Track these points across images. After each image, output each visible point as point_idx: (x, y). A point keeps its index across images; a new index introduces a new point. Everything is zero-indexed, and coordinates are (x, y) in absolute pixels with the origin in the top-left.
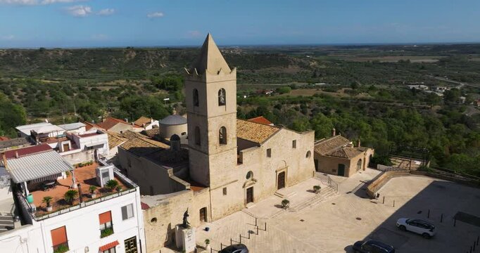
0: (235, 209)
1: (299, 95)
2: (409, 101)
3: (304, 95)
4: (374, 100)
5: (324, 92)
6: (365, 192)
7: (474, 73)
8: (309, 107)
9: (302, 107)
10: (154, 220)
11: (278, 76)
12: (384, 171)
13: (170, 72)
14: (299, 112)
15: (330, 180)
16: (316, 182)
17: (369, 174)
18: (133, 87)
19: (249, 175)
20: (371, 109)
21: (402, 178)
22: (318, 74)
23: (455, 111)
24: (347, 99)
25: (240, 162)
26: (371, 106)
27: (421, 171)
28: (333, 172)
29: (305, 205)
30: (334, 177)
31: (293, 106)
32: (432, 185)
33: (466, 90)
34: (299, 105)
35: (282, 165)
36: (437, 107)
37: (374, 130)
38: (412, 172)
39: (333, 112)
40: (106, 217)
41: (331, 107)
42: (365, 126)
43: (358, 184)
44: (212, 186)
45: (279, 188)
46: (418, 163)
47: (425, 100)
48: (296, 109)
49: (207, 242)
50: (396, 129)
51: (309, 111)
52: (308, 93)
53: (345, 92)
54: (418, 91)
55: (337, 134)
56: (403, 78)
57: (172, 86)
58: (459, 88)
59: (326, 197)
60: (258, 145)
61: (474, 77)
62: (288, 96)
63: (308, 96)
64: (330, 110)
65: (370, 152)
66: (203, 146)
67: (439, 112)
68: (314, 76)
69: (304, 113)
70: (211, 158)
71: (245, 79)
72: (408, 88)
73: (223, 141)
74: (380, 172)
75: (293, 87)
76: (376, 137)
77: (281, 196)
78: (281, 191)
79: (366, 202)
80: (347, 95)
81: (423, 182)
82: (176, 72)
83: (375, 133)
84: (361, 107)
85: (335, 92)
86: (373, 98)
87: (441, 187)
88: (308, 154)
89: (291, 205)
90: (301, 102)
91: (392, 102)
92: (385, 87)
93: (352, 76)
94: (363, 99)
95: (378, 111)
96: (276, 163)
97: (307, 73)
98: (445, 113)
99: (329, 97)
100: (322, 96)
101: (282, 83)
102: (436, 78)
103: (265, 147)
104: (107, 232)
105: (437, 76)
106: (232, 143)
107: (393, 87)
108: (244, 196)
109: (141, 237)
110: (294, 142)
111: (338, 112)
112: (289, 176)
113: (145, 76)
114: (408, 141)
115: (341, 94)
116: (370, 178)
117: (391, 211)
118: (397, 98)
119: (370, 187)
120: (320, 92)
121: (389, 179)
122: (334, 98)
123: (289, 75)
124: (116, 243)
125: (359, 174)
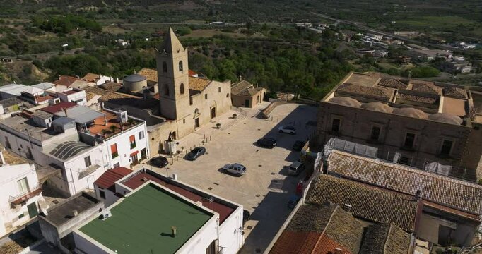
0: (190, 132)
1: (200, 36)
2: (296, 40)
3: (204, 36)
4: (267, 40)
5: (222, 33)
6: (262, 115)
7: (348, 10)
8: (210, 49)
9: (204, 49)
10: (153, 139)
11: (174, 13)
12: (272, 102)
13: (49, 9)
14: (201, 54)
15: (241, 110)
16: (234, 113)
17: (264, 105)
18: (12, 30)
19: (196, 110)
20: (264, 48)
21: (283, 106)
22: (214, 11)
23: (331, 48)
24: (244, 39)
25: (191, 103)
26: (264, 46)
27: (294, 100)
28: (242, 106)
29: (229, 126)
30: (244, 109)
31: (196, 48)
32: (298, 108)
33: (341, 26)
34: (201, 47)
35: (213, 103)
36: (317, 45)
37: (266, 69)
38: (288, 102)
39: (232, 52)
40: (132, 138)
41: (229, 47)
42: (260, 66)
43: (257, 112)
44: (178, 118)
45: (212, 118)
46: (293, 95)
47: (308, 39)
48: (199, 51)
49: (183, 148)
50: (285, 66)
51: (211, 53)
52: (208, 34)
53: (242, 32)
54: (303, 28)
55: (243, 79)
56: (291, 16)
57: (60, 28)
58: (335, 25)
59: (241, 121)
60: (200, 92)
61: (348, 14)
62: (190, 38)
63: (208, 37)
64: (229, 50)
65: (264, 91)
66: (171, 96)
67: (318, 49)
68: (211, 14)
69: (206, 54)
70: (177, 102)
71: (139, 17)
72: (295, 26)
73: (182, 91)
74: (269, 103)
75: (193, 28)
76: (269, 75)
77: (214, 122)
78: (214, 119)
79: (263, 121)
80: (243, 36)
81: (294, 106)
82: (55, 9)
83: (268, 72)
84: (256, 47)
85: (233, 32)
86: (266, 37)
87: (302, 109)
88: (227, 96)
89: (221, 126)
90: (203, 44)
91: (281, 41)
92: (276, 24)
93: (246, 13)
94: (257, 39)
95: (270, 50)
96: (210, 103)
97: (203, 10)
98: (322, 50)
99: (228, 38)
100: (221, 37)
101: (179, 21)
102: (319, 15)
103: (204, 93)
104: (133, 146)
105: (319, 13)
106: (187, 92)
107: (283, 26)
108: (194, 124)
109: (148, 149)
110: (220, 88)
111: (236, 52)
112: (217, 110)
113: (16, 13)
114: (291, 79)
115: (238, 34)
116: (264, 107)
117: (275, 124)
118: (286, 37)
119: (264, 113)
120: (219, 32)
121: (275, 107)
122: (232, 39)
123: (186, 12)
124: (138, 152)
125: (258, 105)
